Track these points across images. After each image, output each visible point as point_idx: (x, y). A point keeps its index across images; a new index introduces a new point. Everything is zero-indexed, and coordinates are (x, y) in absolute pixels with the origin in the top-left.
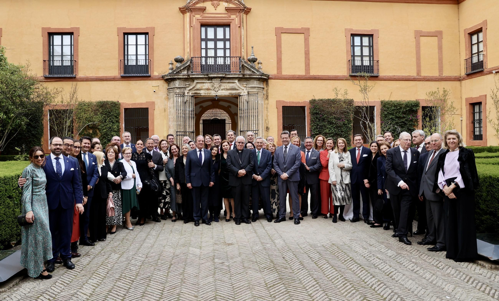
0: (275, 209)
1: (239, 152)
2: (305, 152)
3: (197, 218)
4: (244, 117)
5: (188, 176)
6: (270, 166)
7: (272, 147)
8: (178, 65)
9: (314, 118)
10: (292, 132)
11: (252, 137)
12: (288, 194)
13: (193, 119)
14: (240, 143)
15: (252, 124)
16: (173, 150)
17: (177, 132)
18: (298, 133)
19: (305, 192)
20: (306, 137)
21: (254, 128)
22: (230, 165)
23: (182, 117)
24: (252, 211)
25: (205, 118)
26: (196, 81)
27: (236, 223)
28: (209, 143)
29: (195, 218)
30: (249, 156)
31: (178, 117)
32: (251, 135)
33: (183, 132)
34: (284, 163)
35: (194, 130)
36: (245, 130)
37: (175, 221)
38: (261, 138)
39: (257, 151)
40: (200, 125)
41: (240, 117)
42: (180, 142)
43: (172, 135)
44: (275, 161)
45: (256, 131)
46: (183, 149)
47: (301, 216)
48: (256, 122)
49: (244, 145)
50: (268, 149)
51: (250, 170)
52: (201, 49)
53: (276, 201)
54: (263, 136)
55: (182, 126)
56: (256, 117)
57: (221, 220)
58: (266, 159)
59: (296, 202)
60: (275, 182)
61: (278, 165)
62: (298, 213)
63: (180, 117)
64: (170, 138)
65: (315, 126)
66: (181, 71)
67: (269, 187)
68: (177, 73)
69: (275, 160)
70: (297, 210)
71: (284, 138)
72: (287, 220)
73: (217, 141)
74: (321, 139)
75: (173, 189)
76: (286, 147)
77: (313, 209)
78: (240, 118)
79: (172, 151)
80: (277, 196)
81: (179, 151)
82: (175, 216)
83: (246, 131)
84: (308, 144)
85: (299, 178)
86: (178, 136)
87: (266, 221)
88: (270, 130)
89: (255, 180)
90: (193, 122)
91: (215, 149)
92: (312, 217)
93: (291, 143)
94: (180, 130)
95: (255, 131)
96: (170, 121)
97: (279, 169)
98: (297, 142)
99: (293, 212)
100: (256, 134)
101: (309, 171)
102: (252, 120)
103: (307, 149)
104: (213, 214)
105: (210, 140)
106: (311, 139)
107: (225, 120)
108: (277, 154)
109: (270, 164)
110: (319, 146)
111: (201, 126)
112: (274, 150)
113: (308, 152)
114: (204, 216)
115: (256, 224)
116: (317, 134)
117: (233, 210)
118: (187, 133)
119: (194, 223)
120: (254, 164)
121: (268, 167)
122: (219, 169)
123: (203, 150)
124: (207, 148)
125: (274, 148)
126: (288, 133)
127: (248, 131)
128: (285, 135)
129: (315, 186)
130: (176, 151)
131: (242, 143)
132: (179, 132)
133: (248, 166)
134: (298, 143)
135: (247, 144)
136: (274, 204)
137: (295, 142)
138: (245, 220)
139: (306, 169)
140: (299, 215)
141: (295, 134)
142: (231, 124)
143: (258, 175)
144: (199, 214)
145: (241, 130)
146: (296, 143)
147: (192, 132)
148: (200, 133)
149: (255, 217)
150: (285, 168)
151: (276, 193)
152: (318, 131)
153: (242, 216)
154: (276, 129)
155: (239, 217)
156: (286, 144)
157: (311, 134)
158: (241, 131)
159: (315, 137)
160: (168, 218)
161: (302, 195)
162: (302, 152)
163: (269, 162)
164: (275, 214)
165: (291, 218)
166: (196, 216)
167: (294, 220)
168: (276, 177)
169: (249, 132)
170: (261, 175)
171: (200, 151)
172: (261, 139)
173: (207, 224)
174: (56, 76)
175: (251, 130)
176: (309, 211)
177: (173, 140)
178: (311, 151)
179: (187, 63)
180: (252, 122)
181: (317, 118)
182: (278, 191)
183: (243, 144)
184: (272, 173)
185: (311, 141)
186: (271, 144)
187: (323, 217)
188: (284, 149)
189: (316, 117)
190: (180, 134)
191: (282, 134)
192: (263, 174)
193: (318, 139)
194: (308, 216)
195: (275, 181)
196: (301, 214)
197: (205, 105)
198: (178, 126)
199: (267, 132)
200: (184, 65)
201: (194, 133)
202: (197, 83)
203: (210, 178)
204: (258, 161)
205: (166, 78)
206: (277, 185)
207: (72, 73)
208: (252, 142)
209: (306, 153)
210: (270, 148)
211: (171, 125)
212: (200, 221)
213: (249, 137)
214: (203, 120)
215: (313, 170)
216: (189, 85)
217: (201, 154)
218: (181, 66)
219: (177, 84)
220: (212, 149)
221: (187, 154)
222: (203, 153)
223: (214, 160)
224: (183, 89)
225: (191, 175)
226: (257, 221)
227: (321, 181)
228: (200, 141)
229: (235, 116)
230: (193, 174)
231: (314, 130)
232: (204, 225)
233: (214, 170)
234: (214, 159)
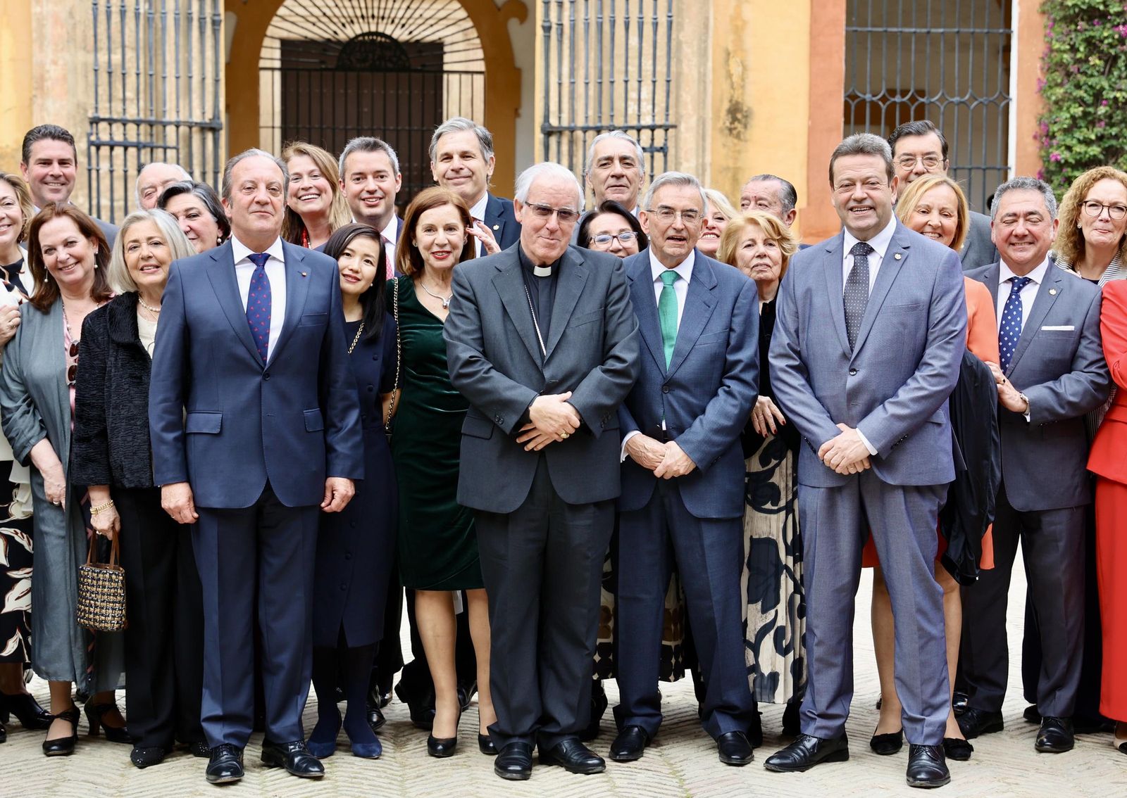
0: (774, 677)
1: (539, 272)
2: (992, 283)
3: (228, 730)
4: (573, 28)
5: (170, 436)
6: (749, 376)
7: (761, 248)
9: (1074, 49)
10: (907, 145)
11: (629, 172)
12: (867, 575)
13: (215, 32)
14: (545, 211)
15: (633, 84)
16: (52, 249)
17: (95, 121)
18: (945, 150)
19: (988, 562)
20: (1012, 176)
21: (646, 107)
22: (469, 362)
23: (130, 15)
24: (611, 689)
25: (297, 32)
27: (502, 769)
28: (316, 205)
29: (217, 732)
30: (605, 305)
31: (102, 17)
32: (623, 159)
33: (138, 123)
34: (845, 356)
35: (216, 116)
36: (580, 122)
37: (67, 747)
38: (688, 181)
39: (657, 268)
40: (265, 77)
41: (547, 29)
42: (119, 193)
43: (63, 136)
44: (786, 340)
45: (659, 133)
46: (136, 245)
47: (953, 732)
48: (661, 68)
49: (573, 227)
50: (732, 261)
51: (607, 401)
53: (781, 622)
54: (701, 169)
55: (131, 80)
56: (662, 30)
57: (399, 743)
58: (718, 326)
59: (921, 629)
60: (775, 488)
61: (804, 369)
62: (936, 708)
63: (116, 18)
64: (43, 155)
65: (1081, 102)
67: (736, 524)
69: (780, 339)
70: (930, 688)
71: (851, 184)
72: (858, 757)
73: (371, 184)
74: (1113, 198)
75: (53, 528)
76: (864, 250)
77: (1043, 685)
78: (547, 39)
79: (48, 260)
80: (786, 586)
81: (103, 257)
82: (71, 716)
83: (585, 130)
84: (1020, 227)
85: (947, 461)
86: (105, 151)
87: (713, 758)
88: (757, 130)
89: (635, 470)
90: (209, 53)
91: (361, 245)
92: (1032, 743)
93: (902, 222)
94: (118, 106)
95: (653, 128)
96: (42, 37)
97: (807, 397)
98: (943, 212)
99: (901, 700)
100: (659, 156)
101: (1020, 415)
102: (633, 53)
103: (1013, 264)
104: (343, 705)
105: (322, 182)
106: (1037, 195)
107: (437, 48)
108: (799, 292)
109: (749, 366)
110: (1099, 247)
111: (270, 88)
112: (776, 270)
113: (1019, 283)
114: (280, 713)
115: (642, 777)
116: (1085, 164)
117: (483, 675)
118: (171, 130)
119: (205, 762)
120: (639, 362)
121: (735, 386)
122: (386, 387)
123: (276, 250)
124: (298, 241)
125: (775, 252)
126: (880, 151)
127: (598, 130)
128: (859, 159)
129: (1059, 526)
130: (79, 260)
131: (564, 214)
132: (111, 121)
133: (597, 373)
134: (951, 223)
135: (590, 217)
136: (768, 643)
137: (927, 211)
138: (566, 745)
139: (1002, 405)
140: (943, 726)
141: (928, 157)
142: (479, 81)
143: (663, 438)
144: (241, 703)
145: (554, 122)
146: (935, 219)
147: (204, 128)
148: (264, 134)
149: (637, 724)
150: (853, 394)
151: (779, 567)
152: (1100, 138)
153: (546, 718)
154: (800, 123)
155: (527, 723)
156: (862, 223)
157: (1046, 159)
158: (548, 132)
159: (1069, 181)
160: (15, 729)
161: (966, 583)
162: (974, 288)
163: (739, 348)
164: (772, 711)
165: (884, 745)
166: (218, 712)
167: (904, 755)
168: (781, 458)
169: (605, 135)
170: (687, 435)
171: (259, 259)
172: (688, 191)
173: (299, 771)
175: (619, 121)
176: (1015, 702)
177: (69, 170)
178: (1037, 274)
180: (633, 69)
181: (1092, 44)
182: (796, 549)
183: (565, 224)
184: (759, 426)
185: (1042, 210)
186: (753, 222)
187: (1111, 745)
188: (849, 263)
189: (1089, 42)
190: (118, 137)
191: (837, 154)
192: (700, 429)
193: (1092, 196)
194: (1002, 735)
195: (775, 479)
196: (960, 715)
198: (103, 77)
199: (731, 141)
201: (215, 130)
203: (329, 449)
204: (661, 340)
206: (789, 508)
208: (630, 202)
209: (1004, 291)
210: (749, 253)
211: (53, 72)
212: (252, 753)
213: (604, 173)
214: (287, 45)
215: (1051, 410)
217: (260, 282)
220: (337, 249)
221: (162, 284)
222: (276, 273)
223: (355, 326)
225: (192, 428)
226: (650, 754)
227: (1102, 493)
228: (253, 187)
229: (513, 24)
230: (203, 421)
231: (1067, 131)
232: (278, 777)
233: (354, 395)
234: (353, 316)
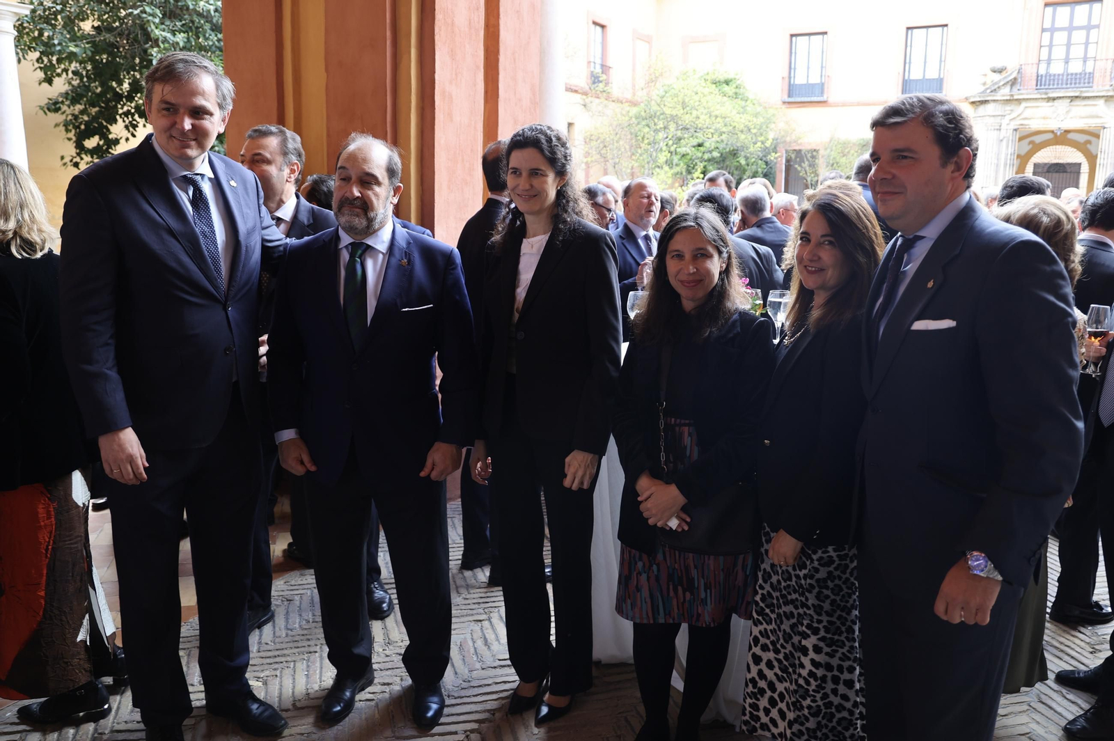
8: (997, 77)
13: (1014, 163)
26: (1024, 104)
52: (1041, 46)
66: (999, 87)
68: (992, 92)
107: (1078, 165)
174: (799, 99)
179: (1011, 74)
197: (1038, 139)
200: (1005, 78)
202: (1026, 107)
205: (972, 100)
207: (822, 93)
214: (1035, 163)
216: (1012, 110)
218: (1000, 81)
219: (990, 108)
224: (1000, 117)
